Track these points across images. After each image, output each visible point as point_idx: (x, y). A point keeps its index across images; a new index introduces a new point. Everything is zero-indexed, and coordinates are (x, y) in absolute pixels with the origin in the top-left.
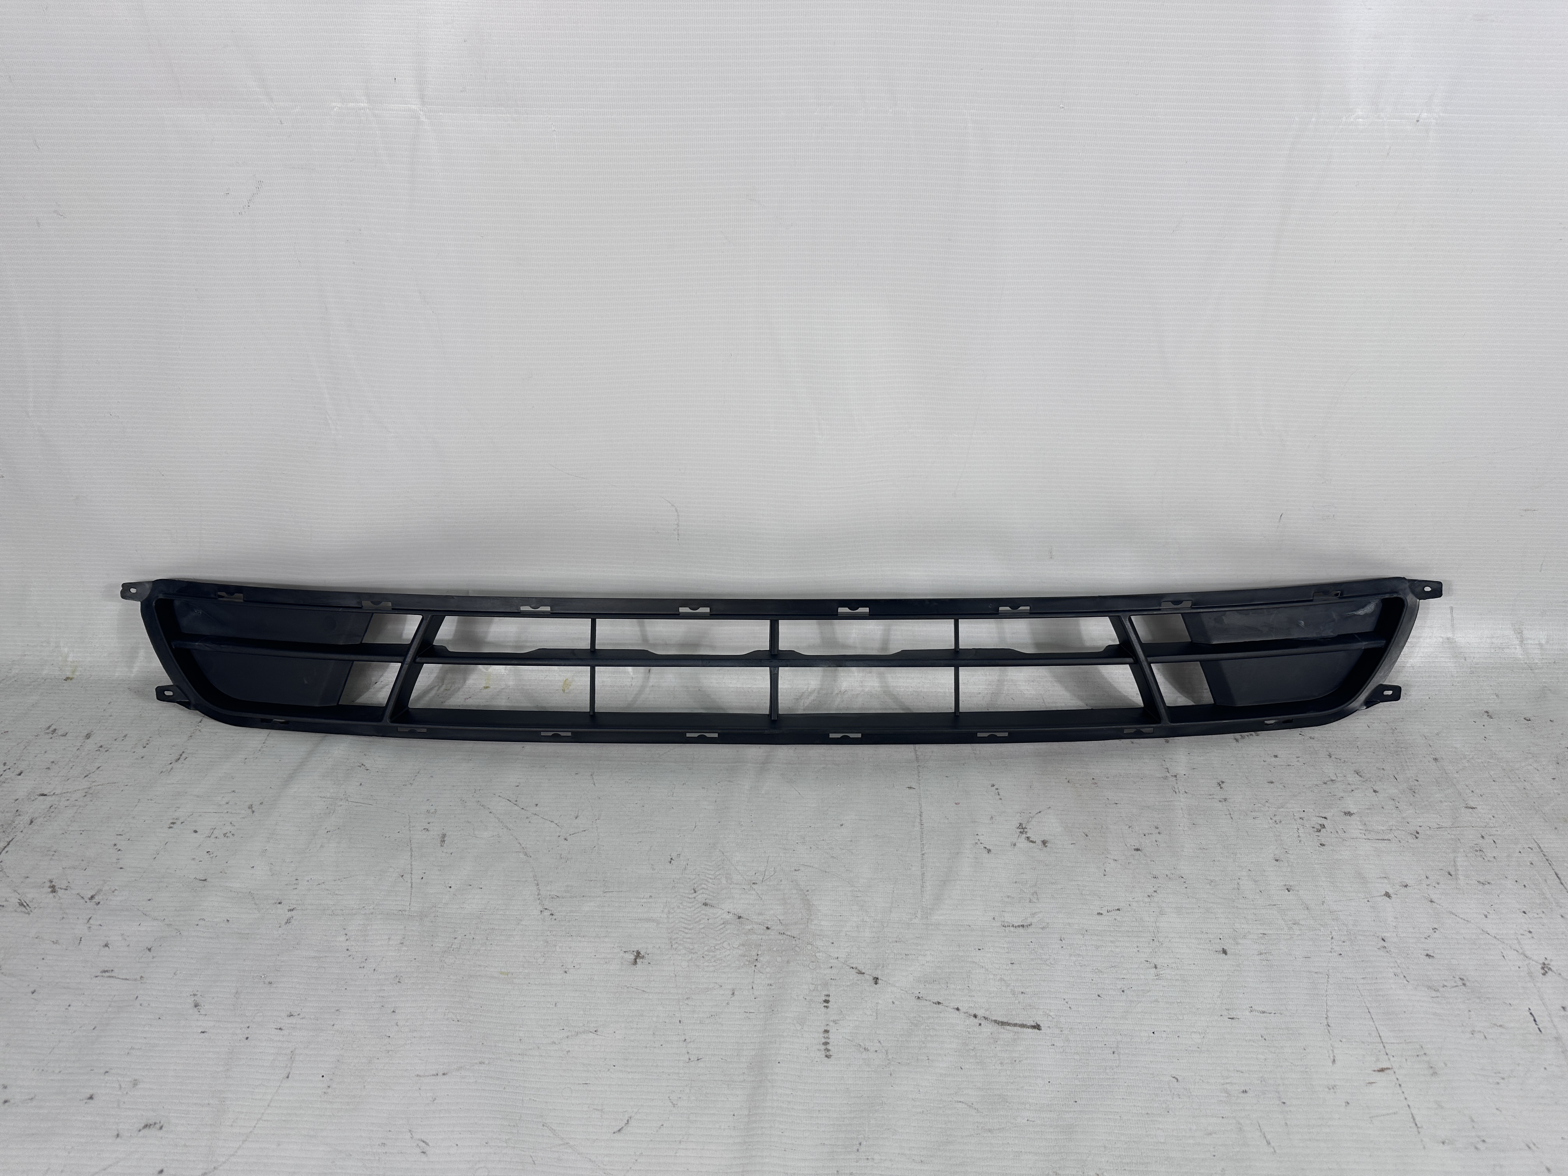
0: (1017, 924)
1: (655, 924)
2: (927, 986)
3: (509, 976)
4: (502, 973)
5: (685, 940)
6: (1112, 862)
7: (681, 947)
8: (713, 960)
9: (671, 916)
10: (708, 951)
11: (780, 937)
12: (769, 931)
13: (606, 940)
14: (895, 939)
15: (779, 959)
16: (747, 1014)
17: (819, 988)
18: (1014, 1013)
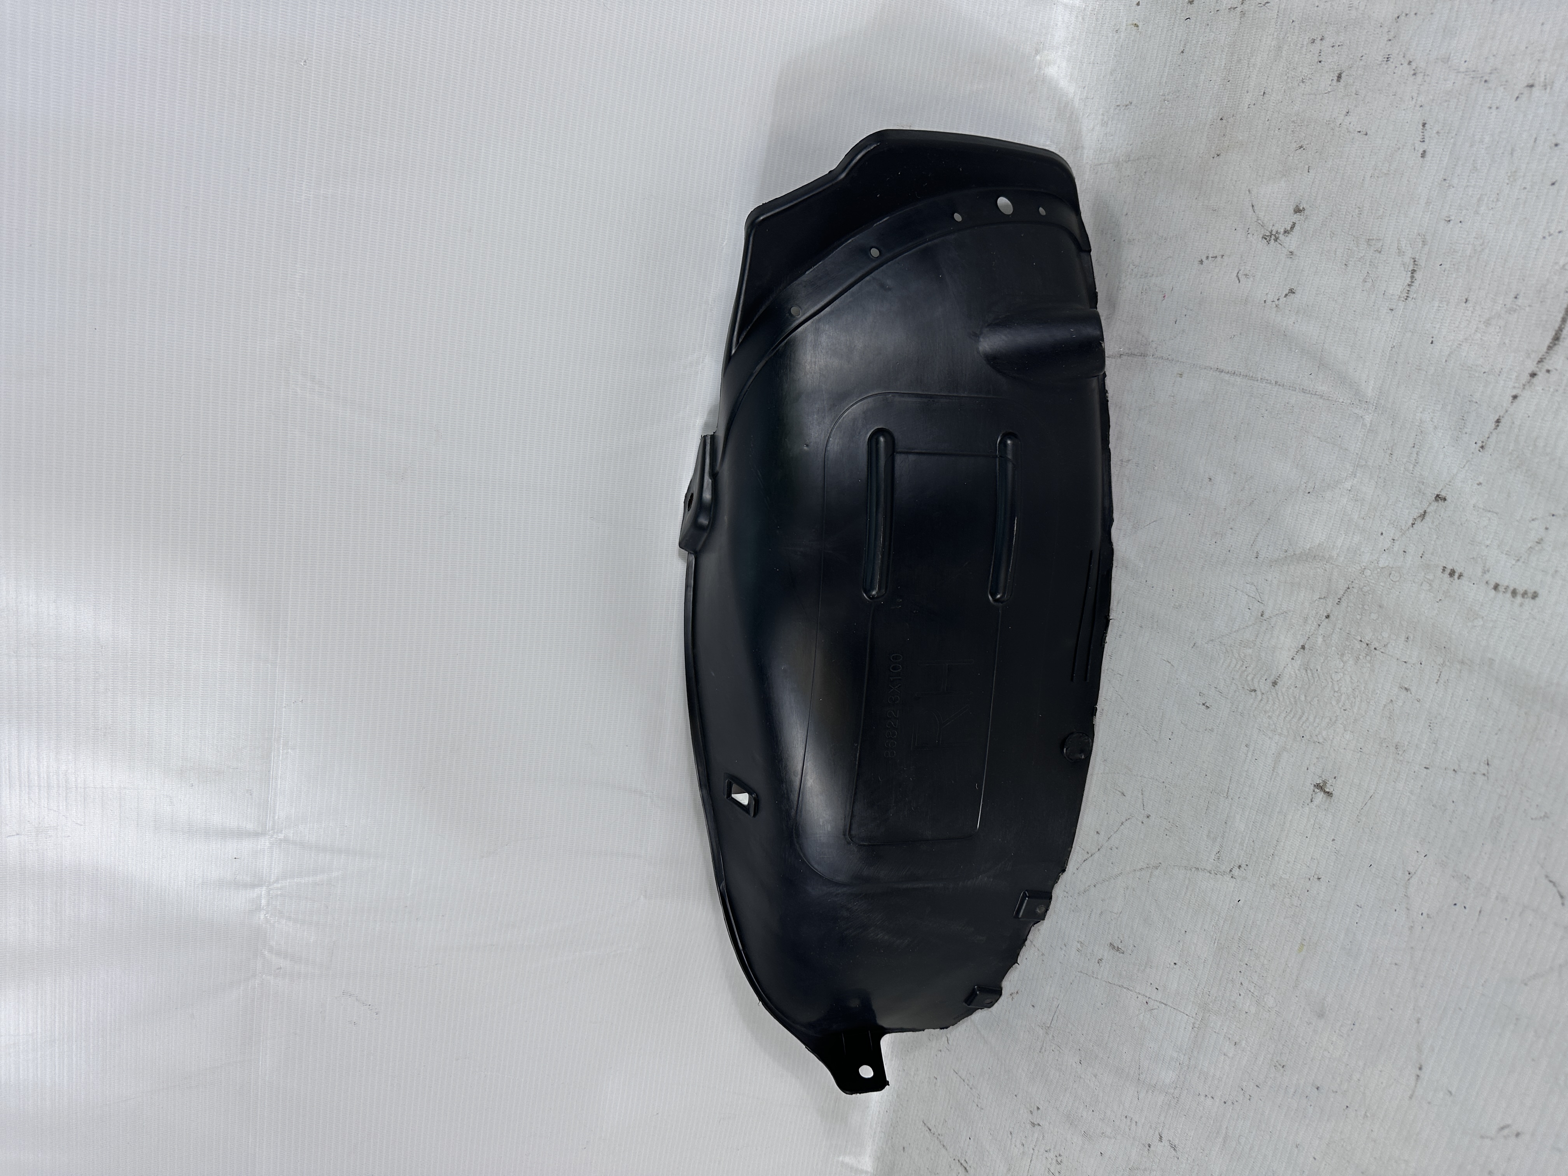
0: (1409, 280)
1: (1285, 753)
2: (1468, 430)
3: (1305, 944)
4: (1300, 950)
5: (1315, 725)
6: (1348, 119)
7: (1324, 733)
8: (1353, 699)
9: (1279, 731)
10: (1338, 702)
11: (1344, 604)
12: (1331, 616)
13: (1290, 817)
14: (1388, 456)
15: (1374, 616)
16: (1441, 681)
17: (1430, 577)
18: (1544, 318)
